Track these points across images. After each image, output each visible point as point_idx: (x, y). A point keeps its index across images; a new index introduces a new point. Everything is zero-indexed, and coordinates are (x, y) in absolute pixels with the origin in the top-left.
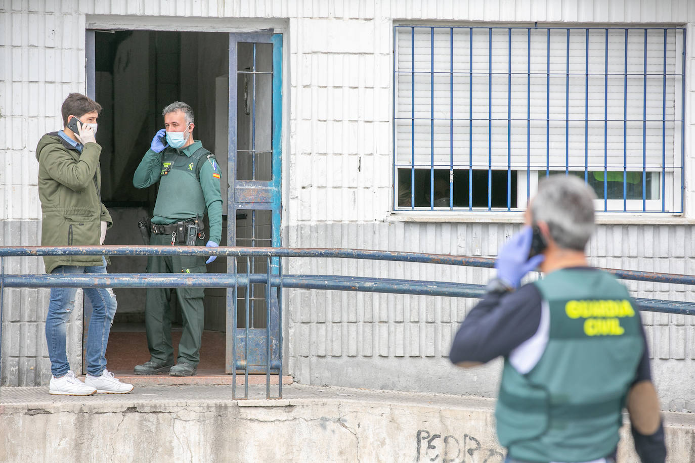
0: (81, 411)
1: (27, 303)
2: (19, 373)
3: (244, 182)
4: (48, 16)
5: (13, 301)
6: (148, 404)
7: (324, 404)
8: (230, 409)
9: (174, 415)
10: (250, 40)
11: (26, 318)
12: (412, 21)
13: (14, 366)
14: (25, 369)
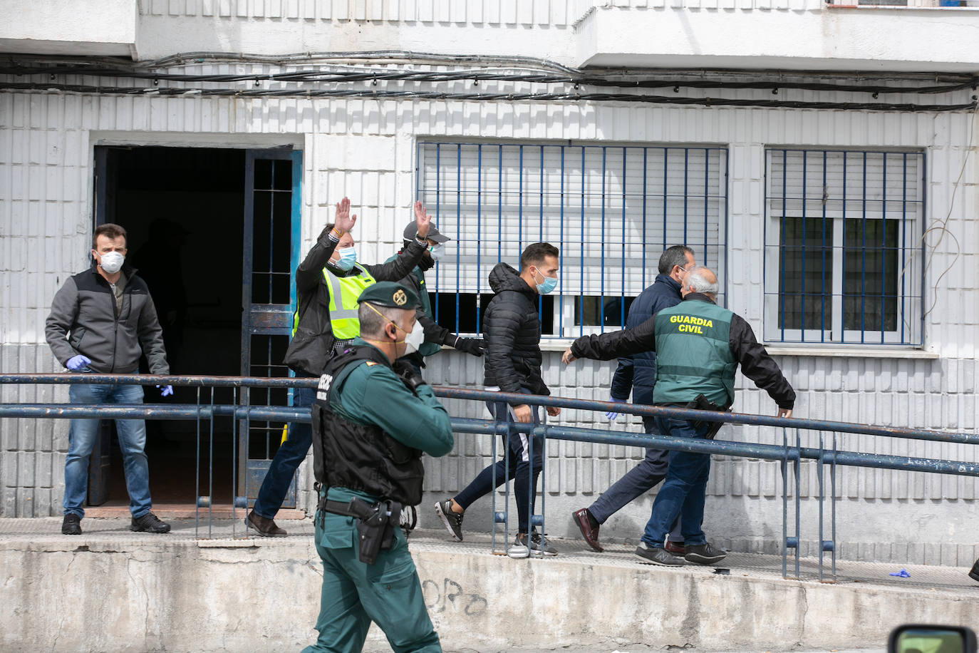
0: (29, 549)
1: (24, 431)
2: (16, 503)
3: (259, 305)
4: (50, 132)
5: (10, 429)
6: (100, 543)
7: (291, 545)
8: (189, 550)
9: (129, 555)
10: (267, 157)
11: (23, 446)
12: (438, 137)
13: (11, 496)
14: (22, 500)
